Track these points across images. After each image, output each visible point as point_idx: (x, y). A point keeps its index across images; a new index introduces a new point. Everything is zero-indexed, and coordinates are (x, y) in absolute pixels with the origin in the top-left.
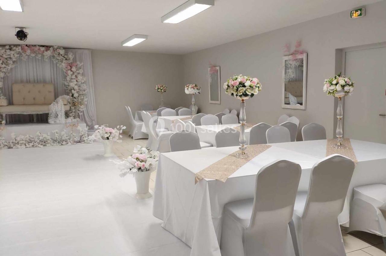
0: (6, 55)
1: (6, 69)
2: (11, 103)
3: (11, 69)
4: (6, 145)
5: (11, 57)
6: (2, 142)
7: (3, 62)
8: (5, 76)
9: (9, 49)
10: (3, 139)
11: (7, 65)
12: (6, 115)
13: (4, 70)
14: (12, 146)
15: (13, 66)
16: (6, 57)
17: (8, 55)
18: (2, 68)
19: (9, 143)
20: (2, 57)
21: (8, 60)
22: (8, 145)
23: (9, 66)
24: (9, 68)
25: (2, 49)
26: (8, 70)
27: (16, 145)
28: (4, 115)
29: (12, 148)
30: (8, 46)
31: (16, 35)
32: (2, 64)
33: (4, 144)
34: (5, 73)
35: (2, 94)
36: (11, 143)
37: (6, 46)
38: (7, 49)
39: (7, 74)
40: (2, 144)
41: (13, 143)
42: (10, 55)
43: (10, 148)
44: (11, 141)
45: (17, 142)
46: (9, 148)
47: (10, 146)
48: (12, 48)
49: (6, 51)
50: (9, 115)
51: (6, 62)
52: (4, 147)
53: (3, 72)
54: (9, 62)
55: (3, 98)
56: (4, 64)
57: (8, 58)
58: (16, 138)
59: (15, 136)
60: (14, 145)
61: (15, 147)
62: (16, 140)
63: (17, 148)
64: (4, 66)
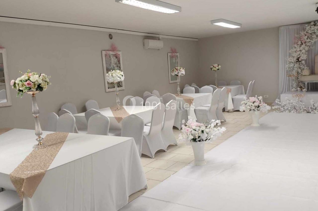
0: (311, 31)
1: (310, 43)
2: (312, 73)
3: (315, 42)
4: (305, 110)
5: (315, 32)
6: (302, 107)
7: (308, 37)
8: (310, 49)
9: (314, 25)
10: (303, 105)
11: (311, 39)
12: (308, 83)
13: (309, 44)
14: (310, 111)
15: (316, 40)
16: (311, 33)
17: (313, 30)
18: (307, 43)
19: (308, 108)
20: (308, 33)
21: (312, 35)
22: (307, 110)
23: (313, 40)
24: (313, 42)
25: (308, 26)
26: (312, 43)
27: (314, 110)
28: (306, 83)
29: (310, 113)
30: (313, 22)
31: (316, 11)
32: (307, 39)
33: (304, 109)
34: (310, 47)
35: (306, 65)
36: (309, 109)
37: (312, 23)
38: (312, 25)
39: (311, 47)
40: (302, 109)
41: (311, 108)
42: (314, 30)
43: (309, 113)
44: (310, 107)
45: (314, 108)
46: (307, 113)
47: (309, 111)
48: (316, 23)
49: (311, 28)
50: (311, 83)
51: (311, 37)
52: (303, 111)
53: (307, 46)
54: (313, 36)
55: (307, 69)
56: (308, 39)
57: (312, 33)
58: (314, 105)
59: (313, 103)
60: (312, 110)
61: (313, 112)
62: (314, 106)
63: (315, 113)
64: (309, 40)
